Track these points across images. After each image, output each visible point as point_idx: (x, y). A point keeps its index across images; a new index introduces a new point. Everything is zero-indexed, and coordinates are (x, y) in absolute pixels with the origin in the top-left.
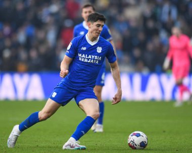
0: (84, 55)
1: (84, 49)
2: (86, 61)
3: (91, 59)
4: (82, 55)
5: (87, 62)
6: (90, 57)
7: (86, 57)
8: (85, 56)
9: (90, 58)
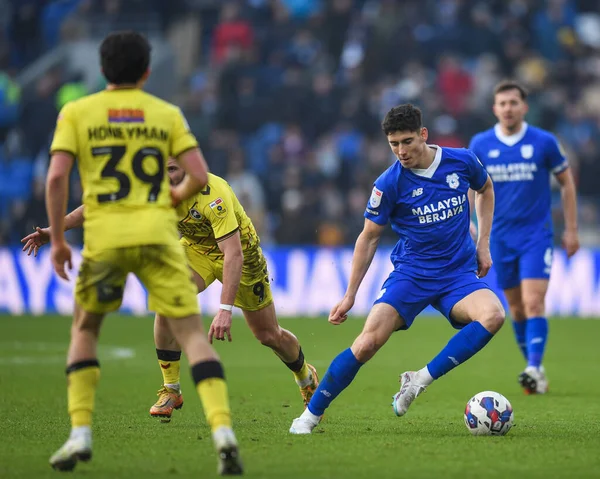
0: (426, 207)
1: (419, 192)
2: (436, 218)
3: (446, 210)
4: (423, 210)
5: (442, 221)
6: (441, 206)
7: (434, 210)
8: (430, 208)
9: (442, 210)
